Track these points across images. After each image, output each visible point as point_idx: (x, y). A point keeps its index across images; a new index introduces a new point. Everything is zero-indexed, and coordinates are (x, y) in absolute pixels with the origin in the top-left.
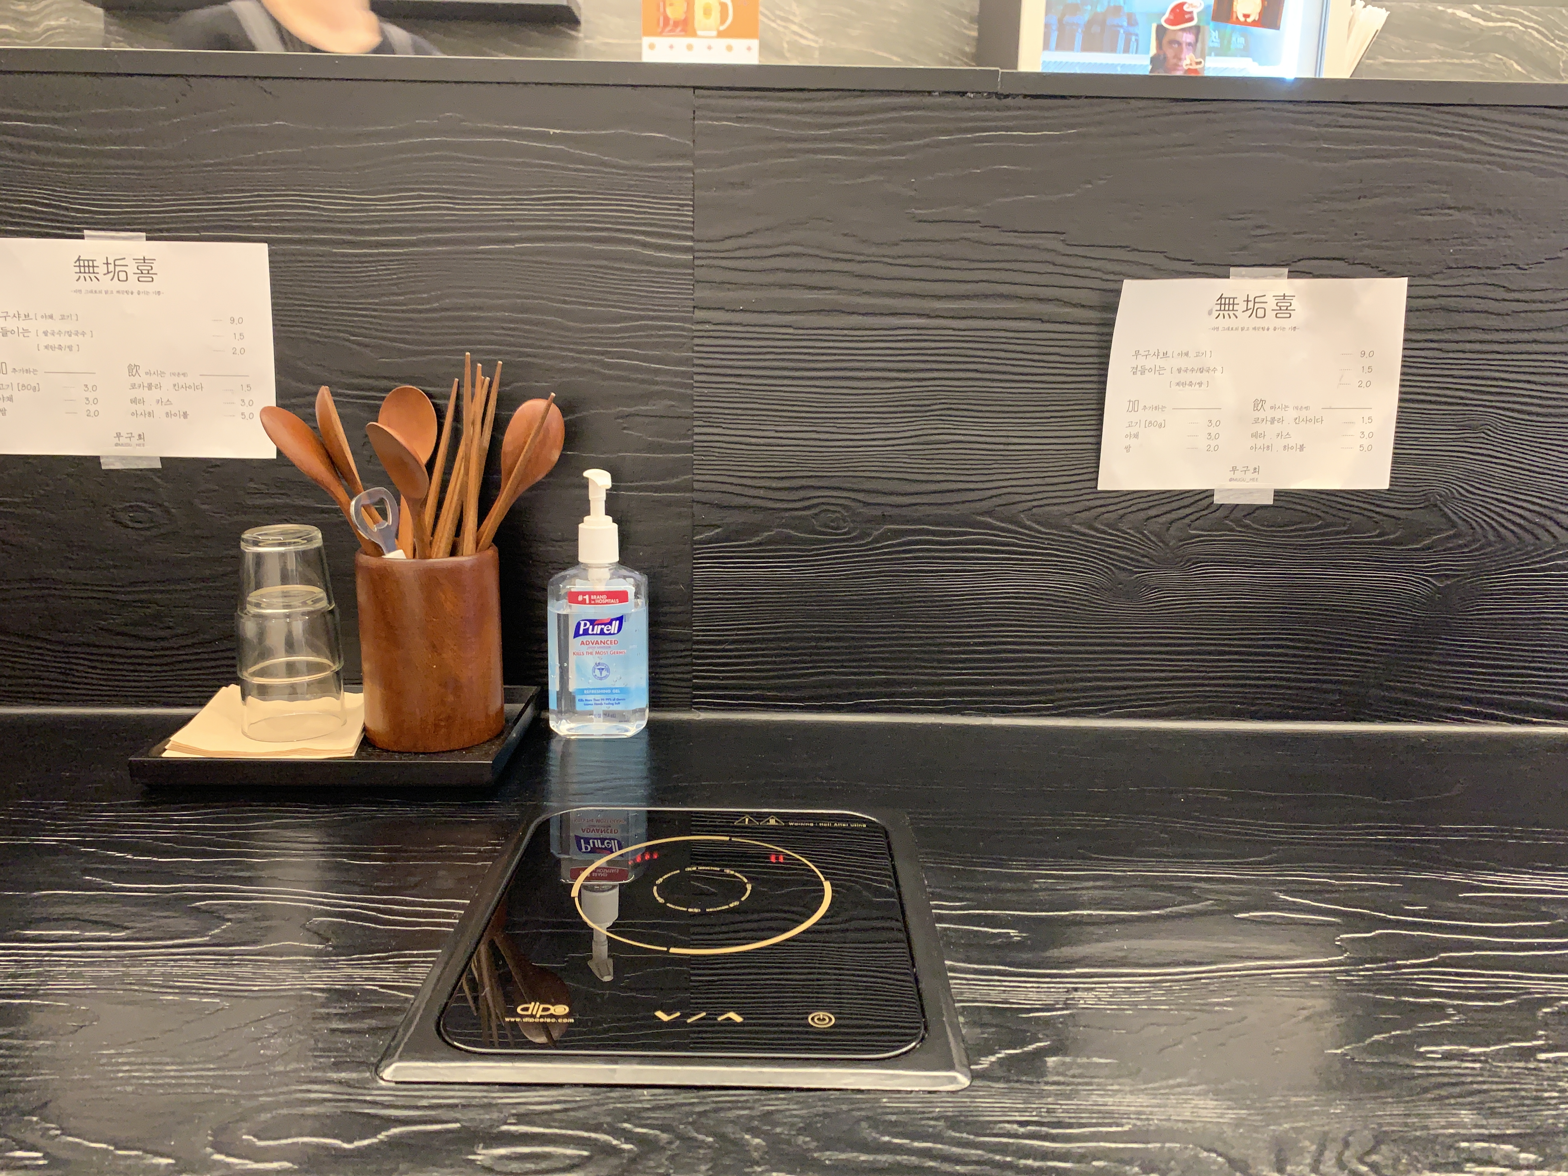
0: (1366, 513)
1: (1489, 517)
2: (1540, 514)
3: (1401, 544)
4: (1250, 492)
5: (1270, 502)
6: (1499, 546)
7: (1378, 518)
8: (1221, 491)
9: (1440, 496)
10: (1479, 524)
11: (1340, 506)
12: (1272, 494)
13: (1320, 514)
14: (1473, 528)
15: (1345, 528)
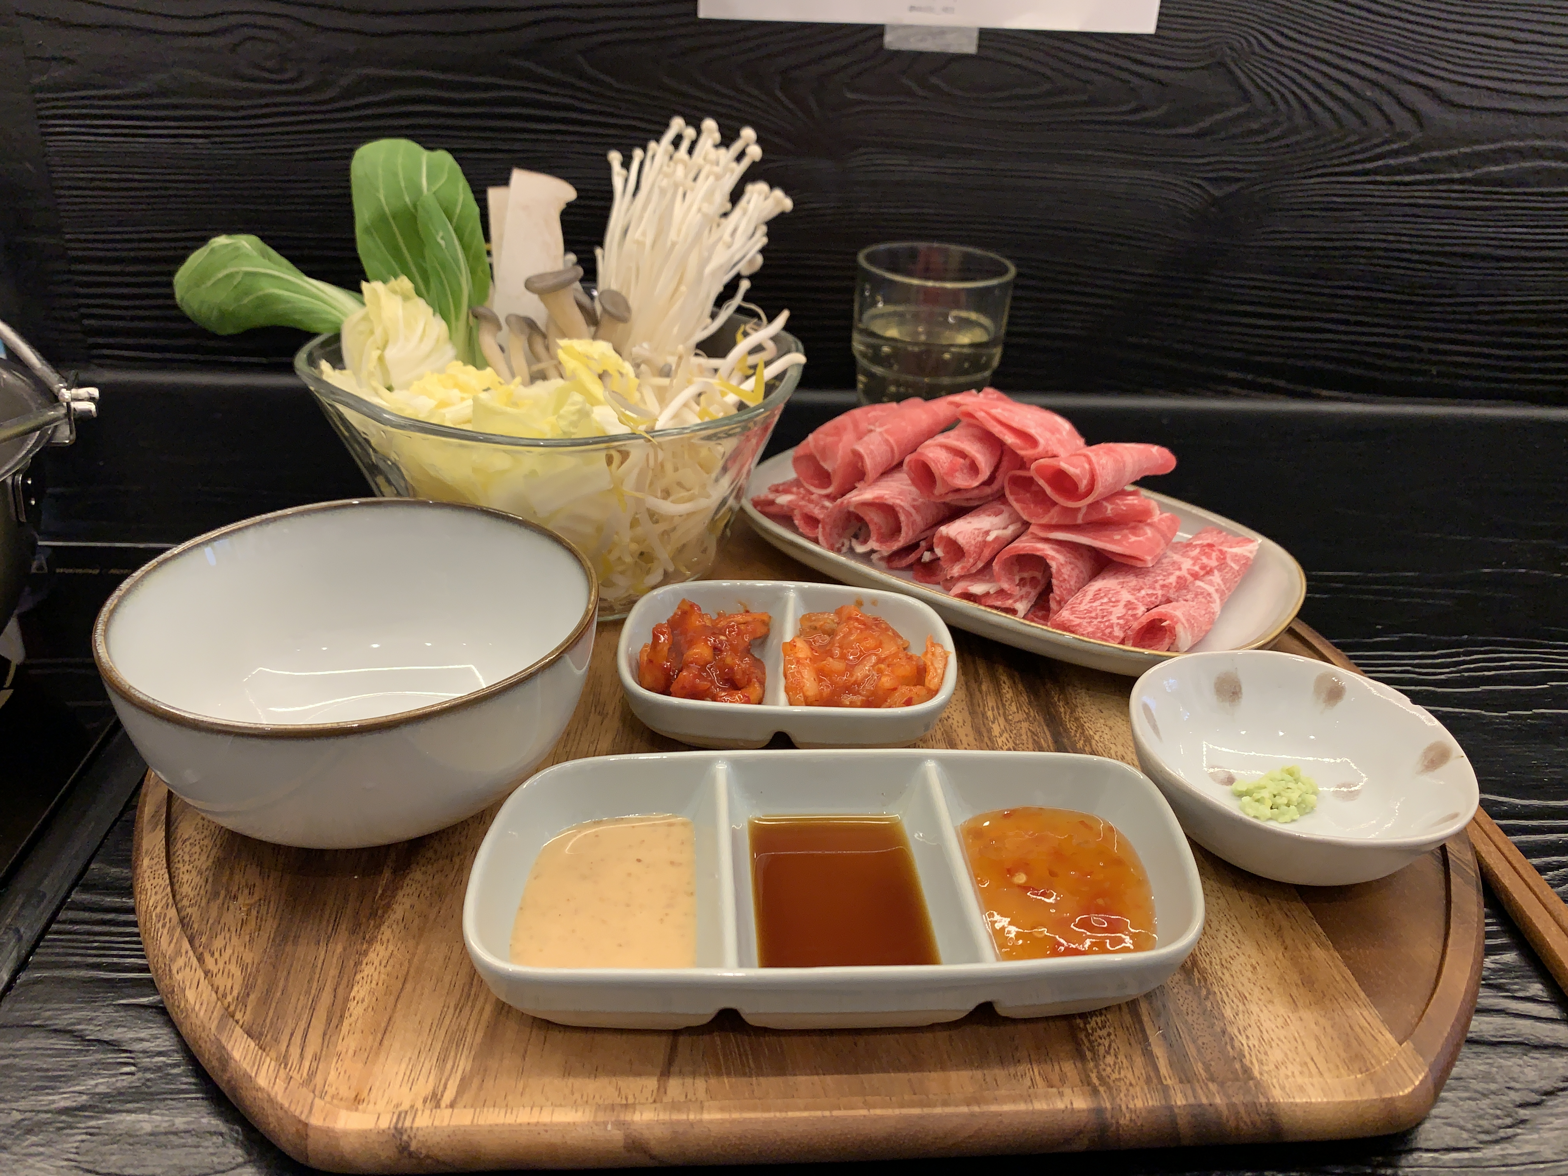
0: (1117, 73)
1: (1300, 86)
2: (1374, 84)
3: (1166, 126)
4: (941, 31)
5: (970, 47)
6: (1309, 134)
7: (1136, 81)
8: (895, 28)
9: (1231, 49)
10: (1283, 96)
11: (1078, 61)
12: (975, 35)
13: (1049, 72)
14: (1273, 103)
15: (1085, 98)
